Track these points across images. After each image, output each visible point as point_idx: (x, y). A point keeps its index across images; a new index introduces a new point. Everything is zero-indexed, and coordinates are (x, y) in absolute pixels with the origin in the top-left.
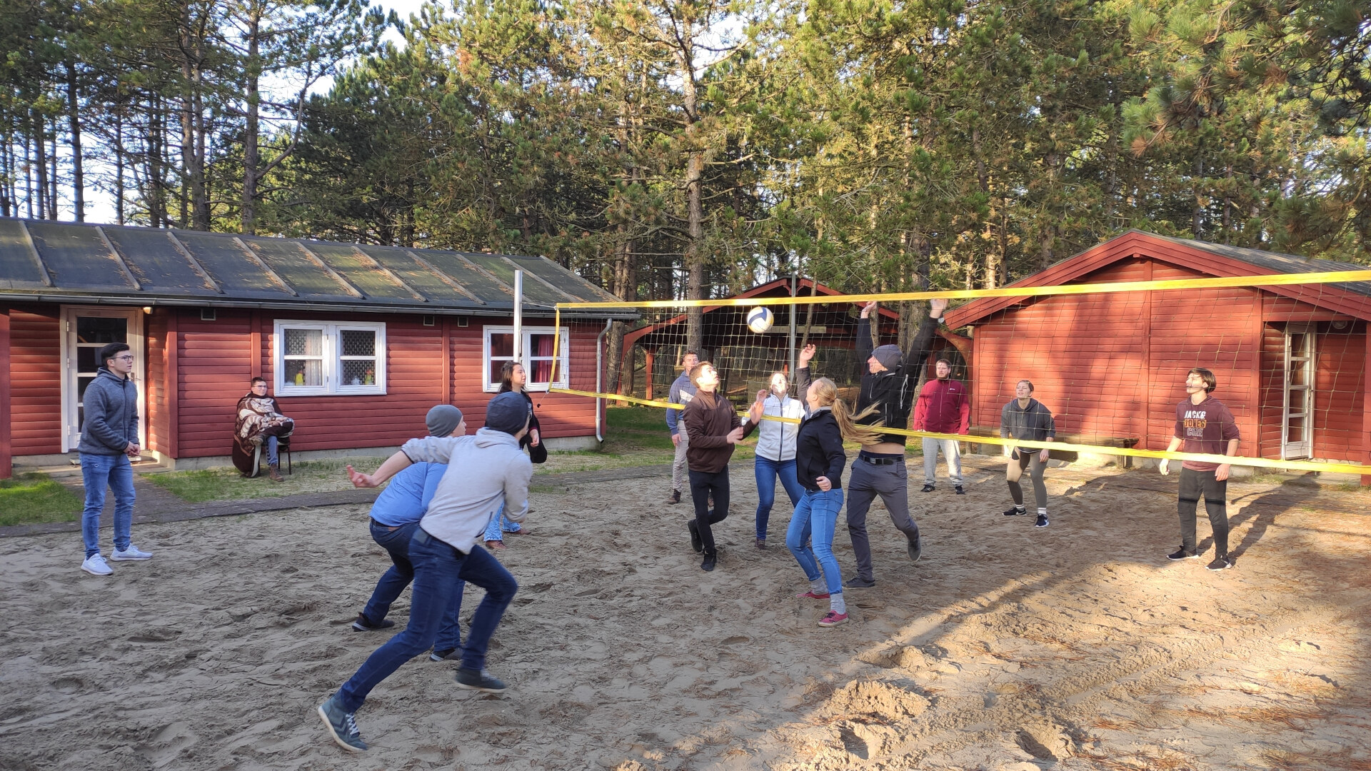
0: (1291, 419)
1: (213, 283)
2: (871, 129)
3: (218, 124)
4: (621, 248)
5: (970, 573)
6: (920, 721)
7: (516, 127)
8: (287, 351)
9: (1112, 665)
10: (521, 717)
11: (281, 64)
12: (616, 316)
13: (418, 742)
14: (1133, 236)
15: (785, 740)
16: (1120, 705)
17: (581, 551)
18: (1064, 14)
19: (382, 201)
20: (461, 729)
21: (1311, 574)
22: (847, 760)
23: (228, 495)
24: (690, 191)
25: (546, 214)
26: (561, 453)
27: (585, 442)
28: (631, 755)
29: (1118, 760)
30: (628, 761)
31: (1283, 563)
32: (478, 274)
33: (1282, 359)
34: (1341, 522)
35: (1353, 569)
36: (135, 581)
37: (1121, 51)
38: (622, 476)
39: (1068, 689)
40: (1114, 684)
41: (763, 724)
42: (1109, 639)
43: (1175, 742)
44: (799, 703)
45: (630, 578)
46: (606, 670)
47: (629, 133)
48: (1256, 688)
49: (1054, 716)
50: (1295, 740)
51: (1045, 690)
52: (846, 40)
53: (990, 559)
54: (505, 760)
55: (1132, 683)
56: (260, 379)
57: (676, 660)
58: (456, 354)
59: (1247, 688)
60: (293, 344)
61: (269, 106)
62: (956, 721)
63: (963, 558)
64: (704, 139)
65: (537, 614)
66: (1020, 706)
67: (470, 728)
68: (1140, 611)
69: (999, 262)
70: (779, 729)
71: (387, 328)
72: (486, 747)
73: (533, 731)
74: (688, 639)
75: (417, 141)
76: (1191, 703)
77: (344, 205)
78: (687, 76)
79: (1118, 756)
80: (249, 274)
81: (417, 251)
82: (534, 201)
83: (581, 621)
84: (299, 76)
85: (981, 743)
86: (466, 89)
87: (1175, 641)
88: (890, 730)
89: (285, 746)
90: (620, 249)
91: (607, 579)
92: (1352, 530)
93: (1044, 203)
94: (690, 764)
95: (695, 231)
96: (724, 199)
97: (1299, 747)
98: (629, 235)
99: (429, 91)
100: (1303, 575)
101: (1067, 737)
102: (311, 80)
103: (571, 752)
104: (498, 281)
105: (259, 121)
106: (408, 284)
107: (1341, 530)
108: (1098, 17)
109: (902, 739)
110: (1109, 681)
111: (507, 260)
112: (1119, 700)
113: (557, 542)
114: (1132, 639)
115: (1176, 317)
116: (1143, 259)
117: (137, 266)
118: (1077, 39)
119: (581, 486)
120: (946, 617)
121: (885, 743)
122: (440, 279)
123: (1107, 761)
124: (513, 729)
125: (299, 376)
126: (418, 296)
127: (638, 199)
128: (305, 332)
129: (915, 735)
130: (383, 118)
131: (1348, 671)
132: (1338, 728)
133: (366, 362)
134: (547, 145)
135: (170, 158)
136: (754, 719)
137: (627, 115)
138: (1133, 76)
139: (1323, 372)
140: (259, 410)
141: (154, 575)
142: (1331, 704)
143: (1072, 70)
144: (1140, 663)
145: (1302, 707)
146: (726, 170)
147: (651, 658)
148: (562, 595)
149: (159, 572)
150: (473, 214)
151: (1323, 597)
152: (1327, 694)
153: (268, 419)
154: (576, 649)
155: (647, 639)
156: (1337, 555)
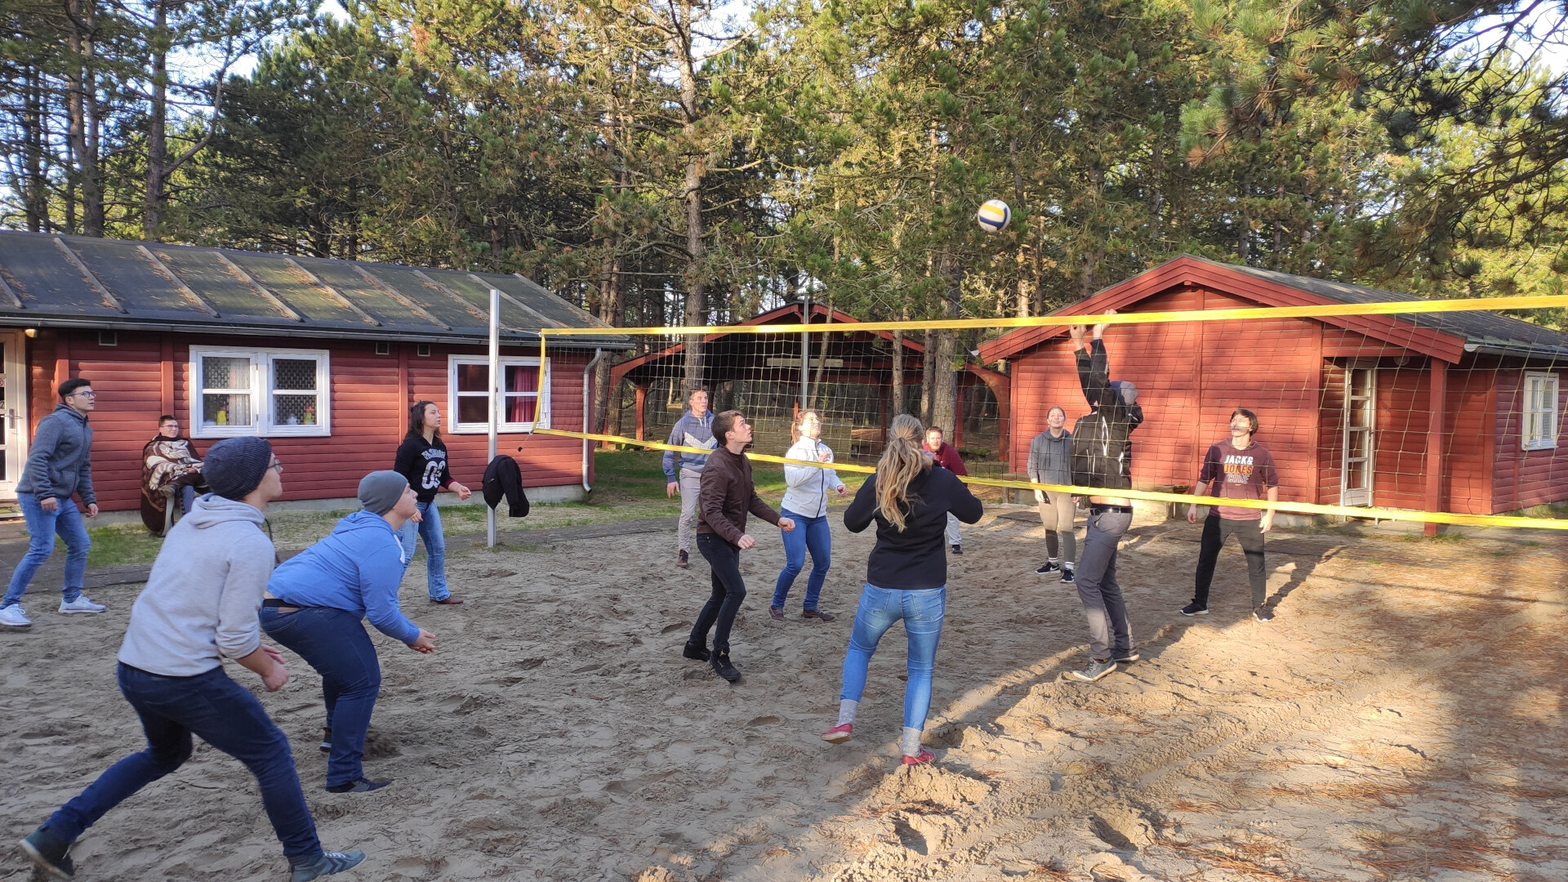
0: (1350, 464)
1: (113, 300)
2: (895, 135)
3: (113, 109)
4: (608, 266)
5: (1020, 638)
6: (981, 809)
7: (483, 120)
8: (206, 385)
9: (1184, 738)
10: (519, 819)
11: (195, 38)
12: (606, 345)
13: (396, 853)
14: (1185, 261)
15: (831, 836)
16: (1199, 784)
17: (575, 620)
18: (1110, 12)
19: (318, 206)
20: (448, 836)
21: (1382, 633)
22: (905, 857)
23: (136, 558)
24: (689, 202)
25: (520, 225)
26: (542, 504)
27: (570, 492)
28: (654, 859)
29: (1203, 847)
30: (652, 868)
31: (1352, 622)
32: (441, 294)
33: (1342, 398)
34: (1409, 576)
35: (1426, 627)
36: (25, 664)
37: (1171, 54)
38: (616, 532)
39: (1141, 767)
40: (1190, 761)
41: (805, 820)
42: (1178, 710)
43: (1262, 825)
44: (842, 792)
45: (635, 651)
46: (616, 759)
47: (617, 133)
48: (1340, 761)
49: (1128, 798)
50: (1390, 817)
51: (1115, 769)
52: (870, 32)
53: (1040, 622)
54: (505, 871)
55: (1209, 758)
56: (170, 418)
57: (697, 746)
58: (416, 388)
59: (1331, 762)
60: (213, 375)
61: (179, 88)
62: (1021, 807)
63: (1011, 621)
64: (706, 141)
65: (528, 696)
66: (1091, 788)
67: (459, 834)
68: (1207, 677)
69: (1033, 288)
70: (823, 823)
71: (331, 357)
72: (480, 856)
73: (535, 835)
74: (709, 721)
75: (363, 134)
76: (1275, 780)
77: (272, 209)
78: (685, 67)
79: (1203, 842)
80: (157, 290)
81: (364, 265)
82: (504, 210)
83: (582, 702)
84: (217, 53)
85: (1052, 831)
86: (421, 74)
87: (1248, 710)
88: (949, 820)
89: (230, 862)
90: (606, 267)
91: (608, 653)
92: (1421, 585)
93: (1087, 223)
94: (724, 868)
95: (694, 248)
96: (726, 212)
97: (1394, 826)
98: (617, 250)
99: (378, 75)
100: (1374, 635)
101: (1146, 822)
102: (231, 59)
103: (582, 859)
104: (466, 303)
105: (167, 105)
106: (356, 305)
107: (1409, 584)
108: (1145, 15)
109: (964, 830)
110: (1183, 757)
111: (475, 278)
112: (1197, 778)
113: (546, 609)
114: (1202, 709)
115: (1230, 352)
116: (1195, 287)
117: (16, 279)
118: (1123, 40)
119: (569, 543)
120: (999, 688)
121: (945, 836)
122: (395, 299)
123: (1190, 848)
124: (511, 833)
125: (221, 414)
126: (369, 320)
127: (630, 209)
128: (228, 360)
129: (978, 825)
130: (320, 106)
131: (1435, 740)
132: (1432, 804)
133: (305, 397)
134: (521, 143)
135: (52, 148)
136: (793, 813)
137: (615, 111)
138: (1182, 83)
139: (1384, 412)
140: (171, 456)
141: (49, 656)
142: (1421, 777)
143: (1119, 73)
144: (1215, 736)
145: (1392, 781)
146: (729, 178)
147: (668, 744)
148: (556, 672)
149: (55, 652)
150: (432, 222)
151: (1399, 659)
152: (1415, 766)
153: (182, 466)
154: (578, 736)
155: (660, 722)
156: (1407, 611)
